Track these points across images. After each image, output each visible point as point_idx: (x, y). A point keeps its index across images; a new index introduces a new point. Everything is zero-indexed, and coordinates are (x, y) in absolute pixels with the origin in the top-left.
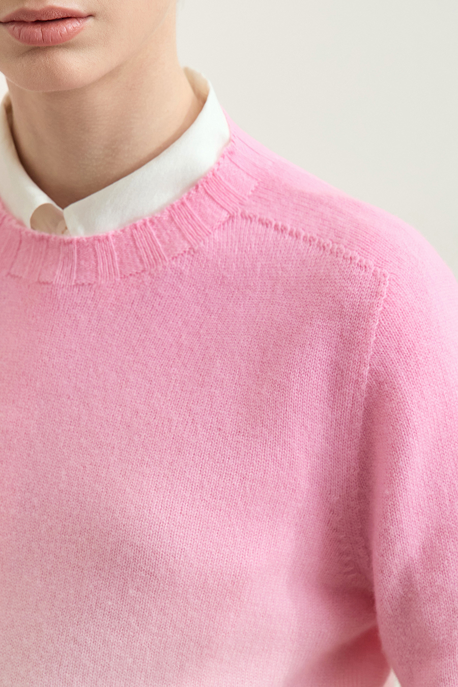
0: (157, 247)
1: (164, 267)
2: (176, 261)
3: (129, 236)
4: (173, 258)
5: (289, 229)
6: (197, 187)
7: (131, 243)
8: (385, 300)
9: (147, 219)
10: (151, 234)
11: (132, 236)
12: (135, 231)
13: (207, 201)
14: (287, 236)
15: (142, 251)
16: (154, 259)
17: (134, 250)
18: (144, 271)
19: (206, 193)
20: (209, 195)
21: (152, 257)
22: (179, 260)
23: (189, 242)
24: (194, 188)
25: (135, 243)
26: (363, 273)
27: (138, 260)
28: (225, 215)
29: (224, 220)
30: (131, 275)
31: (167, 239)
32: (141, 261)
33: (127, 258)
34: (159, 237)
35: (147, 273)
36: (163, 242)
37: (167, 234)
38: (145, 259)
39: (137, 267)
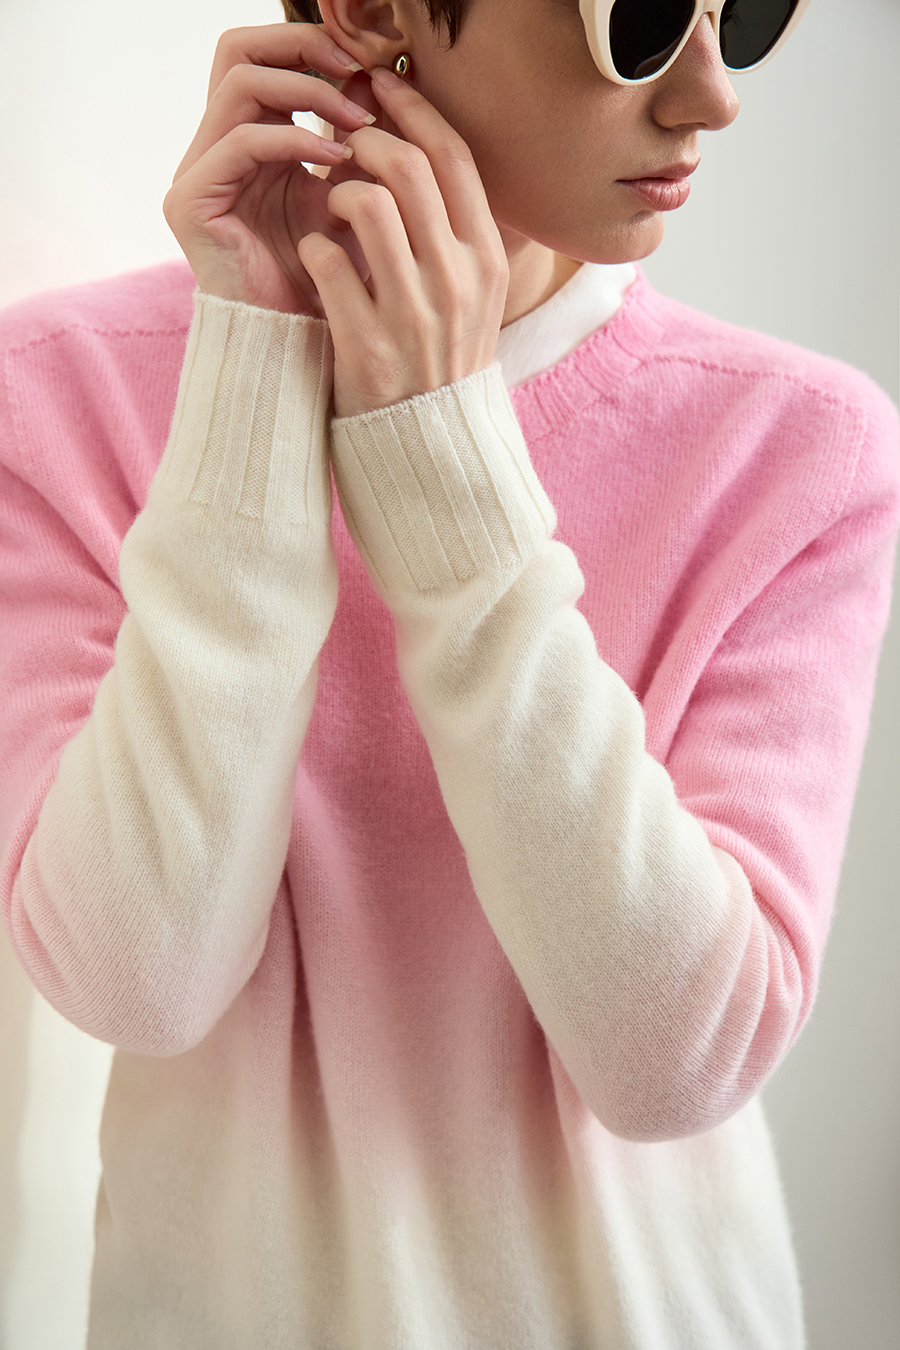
0: (564, 402)
1: (576, 422)
2: (588, 412)
3: (532, 395)
4: (583, 410)
5: (721, 367)
6: (605, 330)
7: (535, 403)
8: (866, 434)
9: (551, 370)
10: (556, 389)
11: (536, 394)
12: (538, 388)
13: (614, 347)
14: (721, 374)
15: (548, 410)
16: (563, 416)
17: (539, 410)
18: (553, 432)
19: (614, 338)
20: (616, 341)
21: (559, 415)
22: (590, 410)
23: (599, 391)
24: (602, 331)
25: (539, 402)
26: (832, 407)
27: (543, 421)
28: (636, 362)
29: (635, 367)
30: (537, 439)
31: (573, 390)
32: (549, 422)
33: (531, 420)
34: (564, 391)
35: (557, 433)
36: (570, 395)
37: (573, 385)
38: (552, 418)
39: (544, 430)
